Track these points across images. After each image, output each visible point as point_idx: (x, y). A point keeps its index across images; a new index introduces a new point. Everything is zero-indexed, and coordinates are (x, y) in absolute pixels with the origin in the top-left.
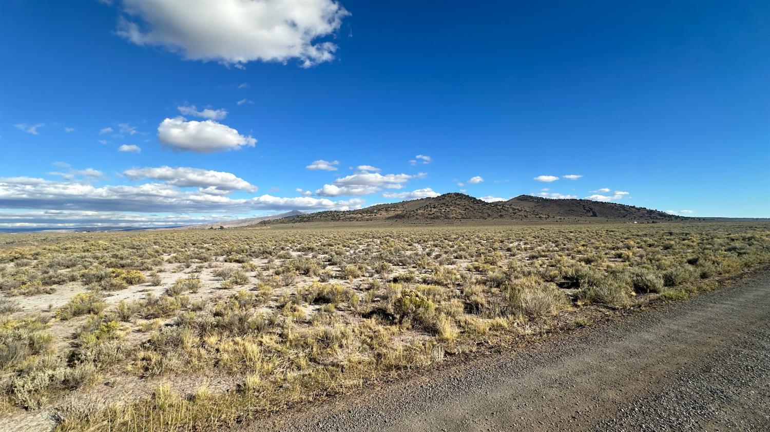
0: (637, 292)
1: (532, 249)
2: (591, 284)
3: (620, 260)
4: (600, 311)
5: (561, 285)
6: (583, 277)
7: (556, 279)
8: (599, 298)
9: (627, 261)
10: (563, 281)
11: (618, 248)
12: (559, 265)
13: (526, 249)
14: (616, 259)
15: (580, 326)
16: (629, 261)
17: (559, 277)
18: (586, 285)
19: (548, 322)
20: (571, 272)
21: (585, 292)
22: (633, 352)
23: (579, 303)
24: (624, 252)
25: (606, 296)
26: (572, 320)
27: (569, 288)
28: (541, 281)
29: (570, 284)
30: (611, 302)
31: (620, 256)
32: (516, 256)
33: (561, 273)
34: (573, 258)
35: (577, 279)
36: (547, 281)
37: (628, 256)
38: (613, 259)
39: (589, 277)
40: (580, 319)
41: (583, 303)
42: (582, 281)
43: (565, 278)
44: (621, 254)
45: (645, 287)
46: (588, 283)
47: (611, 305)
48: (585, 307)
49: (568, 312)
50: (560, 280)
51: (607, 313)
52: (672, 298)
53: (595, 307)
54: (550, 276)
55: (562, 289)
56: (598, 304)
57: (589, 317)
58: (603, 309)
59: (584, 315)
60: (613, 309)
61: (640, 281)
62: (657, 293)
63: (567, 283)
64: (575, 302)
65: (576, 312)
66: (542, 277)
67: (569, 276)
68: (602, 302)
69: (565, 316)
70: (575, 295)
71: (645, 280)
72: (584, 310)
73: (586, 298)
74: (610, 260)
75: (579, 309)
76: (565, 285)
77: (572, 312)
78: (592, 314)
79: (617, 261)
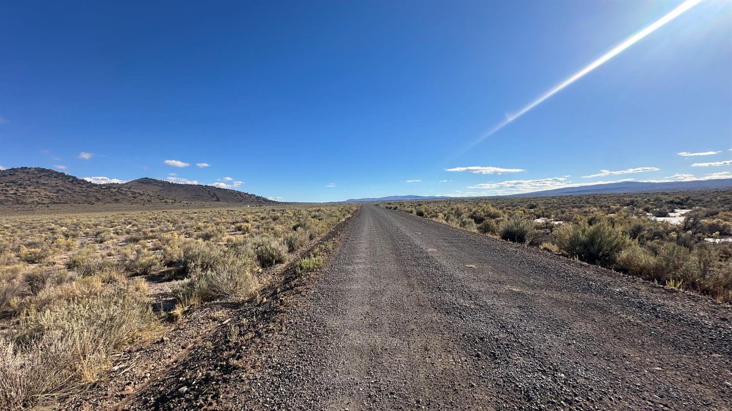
0: (263, 267)
3: (241, 232)
6: (193, 258)
7: (153, 268)
8: (214, 291)
9: (247, 233)
11: (238, 222)
12: (165, 247)
21: (191, 285)
23: (178, 311)
24: (244, 225)
27: (170, 280)
29: (173, 273)
30: (232, 292)
31: (239, 229)
33: (164, 257)
34: (190, 235)
35: (185, 263)
36: (135, 275)
37: (247, 228)
38: (233, 233)
39: (203, 256)
41: (186, 309)
42: (193, 264)
43: (170, 264)
44: (241, 226)
45: (271, 258)
46: (202, 266)
47: (232, 299)
48: (188, 316)
49: (142, 349)
50: (159, 268)
51: (227, 321)
52: (310, 268)
53: (206, 311)
54: (141, 265)
55: (159, 284)
56: (213, 302)
57: (190, 346)
58: (220, 312)
59: (180, 345)
60: (235, 306)
61: (264, 252)
62: (282, 263)
63: (169, 272)
64: (170, 310)
65: (162, 340)
66: (127, 270)
67: (175, 260)
68: (218, 297)
69: (128, 369)
70: (175, 292)
71: (269, 249)
72: (182, 329)
73: (191, 295)
74: (231, 233)
75: (173, 329)
76: (164, 276)
77: (155, 344)
78: (198, 333)
79: (237, 234)
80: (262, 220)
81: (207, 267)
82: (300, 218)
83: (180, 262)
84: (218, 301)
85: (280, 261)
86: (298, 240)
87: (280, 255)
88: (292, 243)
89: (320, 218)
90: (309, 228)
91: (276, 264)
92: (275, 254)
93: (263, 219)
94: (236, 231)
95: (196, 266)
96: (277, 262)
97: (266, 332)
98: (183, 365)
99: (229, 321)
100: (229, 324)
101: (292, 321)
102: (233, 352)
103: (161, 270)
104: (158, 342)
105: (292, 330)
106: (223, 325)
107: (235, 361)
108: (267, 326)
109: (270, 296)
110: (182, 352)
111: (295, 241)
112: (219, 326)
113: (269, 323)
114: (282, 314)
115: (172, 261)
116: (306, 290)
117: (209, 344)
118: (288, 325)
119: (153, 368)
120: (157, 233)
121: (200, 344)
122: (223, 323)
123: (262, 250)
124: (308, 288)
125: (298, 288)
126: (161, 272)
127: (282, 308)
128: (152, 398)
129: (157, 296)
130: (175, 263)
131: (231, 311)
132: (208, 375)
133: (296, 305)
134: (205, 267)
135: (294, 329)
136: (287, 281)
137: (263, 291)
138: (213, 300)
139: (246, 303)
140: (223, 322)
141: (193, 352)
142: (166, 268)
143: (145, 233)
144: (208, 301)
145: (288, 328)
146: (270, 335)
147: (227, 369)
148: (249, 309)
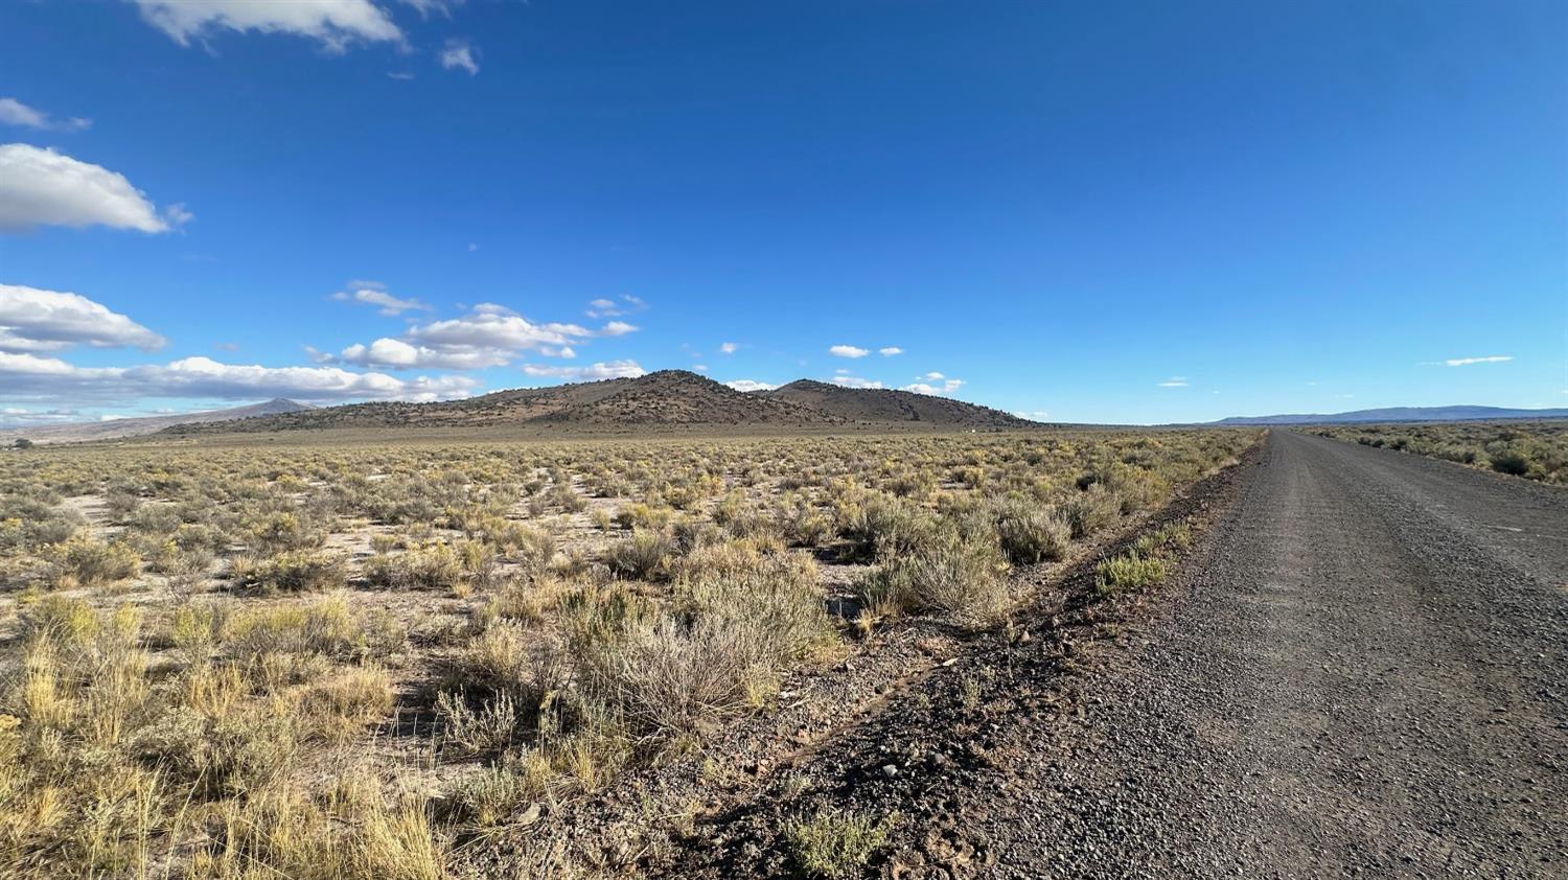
0: (1014, 560)
2: (904, 546)
3: (962, 485)
5: (827, 557)
6: (884, 527)
7: (820, 537)
8: (922, 596)
9: (975, 487)
12: (838, 501)
14: (953, 485)
16: (978, 487)
17: (829, 531)
18: (892, 550)
20: (856, 517)
21: (884, 577)
23: (865, 621)
24: (970, 470)
25: (945, 588)
27: (847, 562)
28: (780, 548)
29: (852, 551)
31: (960, 478)
32: (755, 486)
33: (836, 520)
34: (873, 484)
35: (870, 536)
36: (799, 545)
37: (976, 477)
38: (947, 485)
39: (899, 527)
41: (877, 621)
42: (883, 539)
43: (845, 533)
44: (963, 473)
45: (1031, 546)
46: (898, 546)
47: (956, 619)
48: (881, 636)
49: (817, 675)
50: (829, 540)
51: (951, 662)
52: (1131, 583)
53: (910, 633)
54: (806, 530)
55: (832, 567)
56: (921, 618)
57: (888, 691)
58: (936, 641)
59: (872, 684)
60: (964, 634)
61: (1016, 532)
62: (1056, 562)
63: (846, 548)
64: (852, 618)
65: (845, 669)
66: (786, 535)
67: (853, 528)
68: (931, 610)
69: (801, 703)
70: (858, 588)
71: (1026, 526)
72: (874, 656)
73: (885, 598)
74: (943, 485)
75: (859, 652)
76: (838, 554)
77: (834, 671)
78: (901, 672)
79: (955, 488)
80: (1005, 461)
81: (905, 548)
82: (1094, 461)
83: (861, 532)
84: (931, 618)
85: (1052, 556)
86: (1094, 512)
87: (1050, 543)
88: (1078, 518)
89: (1146, 463)
90: (1118, 486)
91: (1042, 560)
92: (1040, 540)
93: (1006, 459)
94: (953, 482)
95: (888, 542)
96: (1044, 557)
97: (1039, 707)
98: (882, 723)
99: (955, 664)
100: (955, 669)
101: (1099, 699)
102: (974, 728)
103: (834, 543)
104: (838, 669)
105: (1103, 720)
106: (942, 667)
107: (982, 750)
108: (1040, 696)
109: (1038, 630)
110: (877, 698)
111: (1085, 514)
112: (935, 668)
113: (1043, 689)
114: (1072, 677)
115: (847, 530)
116: (1126, 635)
117: (924, 698)
118: (1090, 706)
119: (834, 712)
120: (822, 477)
121: (905, 691)
122: (945, 664)
123: (1011, 528)
124: (1130, 632)
125: (1106, 626)
126: (833, 546)
127: (1071, 663)
128: (840, 766)
129: (831, 587)
130: (853, 533)
131: (957, 644)
132: (931, 759)
133: (1105, 664)
134: (902, 547)
135: (1107, 719)
136: (1074, 604)
137: (1020, 616)
138: (921, 614)
139: (986, 635)
140: (944, 661)
141: (895, 705)
142: (839, 541)
143: (805, 475)
144: (914, 616)
145: (1092, 713)
146: (1051, 717)
147: (966, 760)
148: (994, 649)
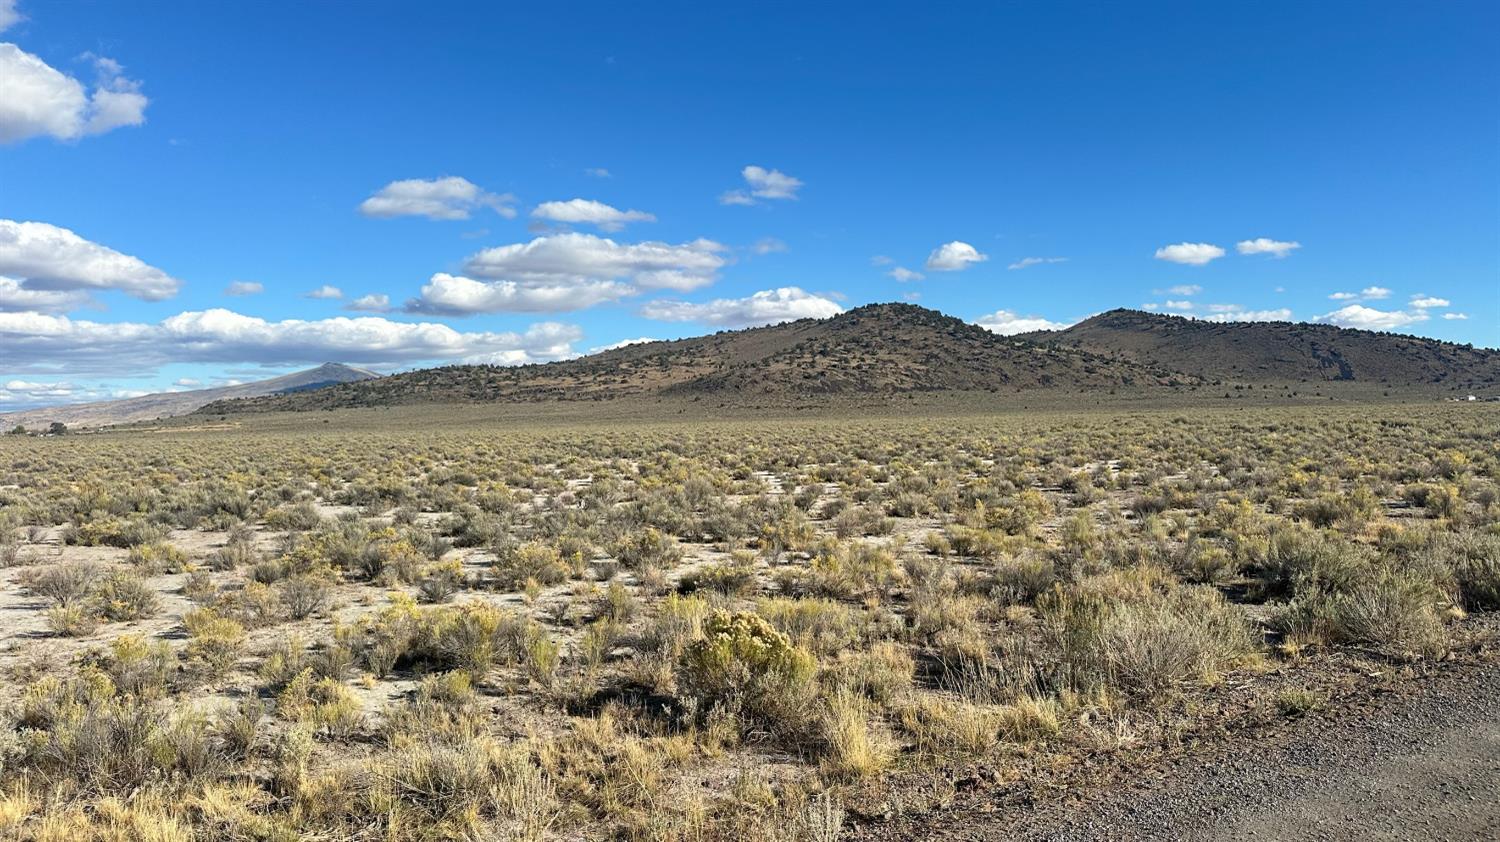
0: (1470, 608)
1: (1144, 482)
2: (1328, 586)
3: (1421, 511)
4: (1355, 671)
5: (1234, 594)
6: (1303, 563)
7: (1220, 573)
8: (1350, 629)
9: (1442, 515)
10: (1241, 580)
11: (1415, 476)
12: (1228, 531)
13: (1123, 485)
14: (1408, 511)
15: (1291, 712)
16: (1448, 515)
17: (1228, 566)
18: (1314, 591)
19: (1191, 707)
20: (1266, 551)
21: (1308, 611)
22: (1450, 785)
23: (1290, 646)
24: (1436, 487)
25: (1375, 622)
26: (1264, 699)
27: (1258, 601)
28: (1172, 581)
29: (1263, 588)
30: (1389, 639)
31: (1420, 499)
32: (1092, 507)
33: (1235, 556)
34: (1275, 508)
35: (1285, 573)
36: (1191, 581)
37: (1446, 500)
38: (1398, 511)
39: (1322, 565)
40: (1291, 693)
41: (1303, 647)
42: (1302, 578)
43: (1249, 570)
44: (1425, 492)
46: (1321, 583)
47: (1387, 650)
48: (1308, 657)
50: (1230, 576)
51: (1377, 675)
53: (1338, 656)
54: (1198, 564)
55: (1242, 605)
56: (1350, 647)
58: (1364, 663)
59: (1303, 684)
61: (1478, 573)
63: (1254, 586)
64: (1276, 644)
65: (1278, 674)
66: (1175, 570)
67: (1259, 564)
68: (1361, 641)
69: (1246, 687)
72: (1303, 670)
73: (1310, 628)
74: (1390, 511)
75: (1288, 666)
76: (1245, 592)
77: (1268, 674)
78: (1329, 679)
79: (1410, 516)
81: (1331, 587)
83: (1271, 568)
94: (1407, 506)
95: (1308, 580)
100: (1380, 677)
101: (1482, 674)
103: (1237, 581)
105: (1478, 681)
106: (1369, 677)
114: (1470, 667)
115: (1252, 566)
120: (1193, 495)
121: (1334, 689)
122: (1371, 675)
123: (1473, 569)
126: (1236, 585)
130: (1259, 570)
134: (1326, 587)
138: (1351, 643)
142: (1243, 579)
144: (1341, 643)
